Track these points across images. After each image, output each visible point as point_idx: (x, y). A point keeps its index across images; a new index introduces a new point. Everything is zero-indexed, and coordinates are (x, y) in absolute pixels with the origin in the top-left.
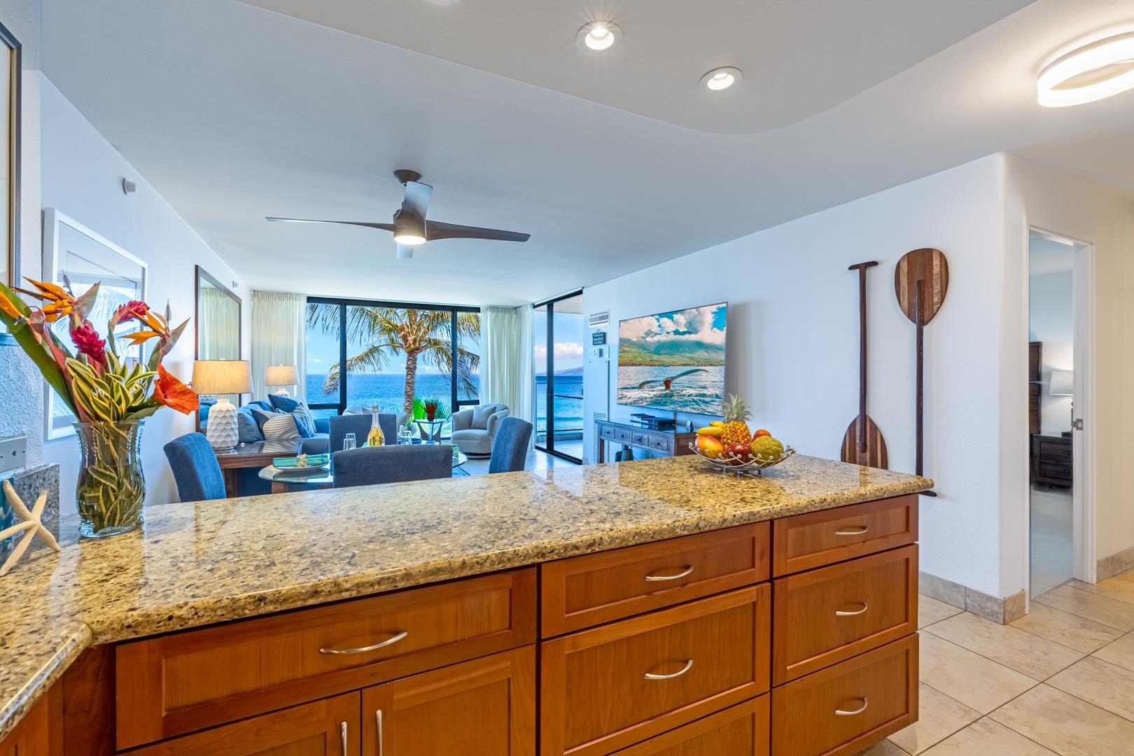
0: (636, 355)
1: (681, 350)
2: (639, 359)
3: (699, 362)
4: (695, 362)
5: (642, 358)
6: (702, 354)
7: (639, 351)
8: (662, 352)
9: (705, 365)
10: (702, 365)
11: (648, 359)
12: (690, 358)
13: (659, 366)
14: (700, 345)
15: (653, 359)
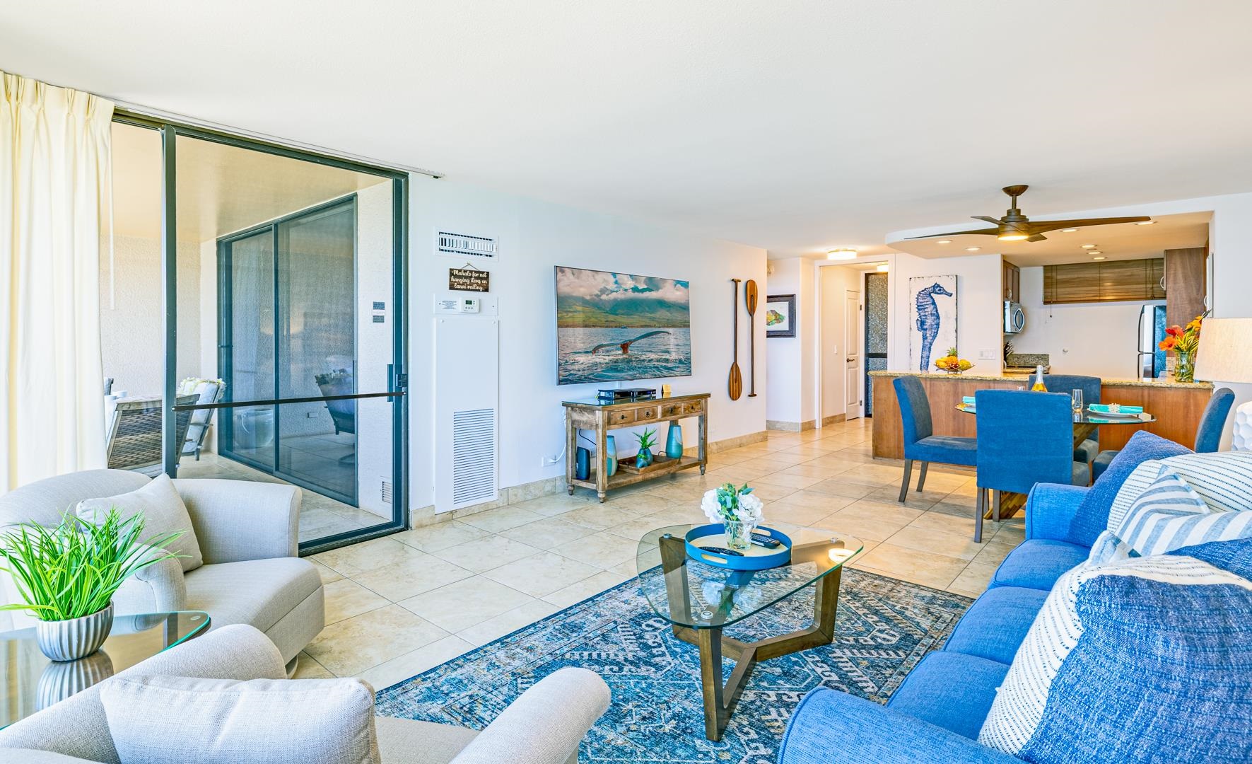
0: (590, 314)
1: (640, 309)
2: (593, 320)
3: (660, 323)
4: (656, 323)
5: (596, 318)
6: (662, 314)
7: (594, 310)
8: (620, 311)
9: (667, 327)
10: (664, 327)
11: (604, 320)
12: (650, 318)
13: (616, 327)
14: (662, 303)
15: (609, 319)
